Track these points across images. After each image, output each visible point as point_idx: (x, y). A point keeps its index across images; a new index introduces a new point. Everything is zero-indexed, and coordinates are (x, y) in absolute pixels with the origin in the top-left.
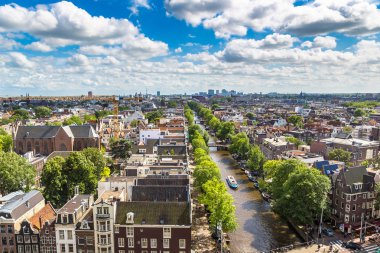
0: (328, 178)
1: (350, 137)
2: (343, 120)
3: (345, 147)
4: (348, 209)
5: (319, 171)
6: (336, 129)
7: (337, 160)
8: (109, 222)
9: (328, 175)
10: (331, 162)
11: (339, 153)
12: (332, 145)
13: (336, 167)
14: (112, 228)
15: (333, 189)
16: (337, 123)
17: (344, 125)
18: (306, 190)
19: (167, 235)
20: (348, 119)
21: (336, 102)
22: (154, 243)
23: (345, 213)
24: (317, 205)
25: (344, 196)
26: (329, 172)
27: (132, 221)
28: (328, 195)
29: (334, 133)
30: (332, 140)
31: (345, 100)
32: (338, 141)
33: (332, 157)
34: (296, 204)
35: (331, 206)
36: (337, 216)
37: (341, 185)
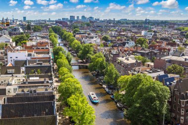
0: (168, 88)
1: (183, 55)
2: (177, 41)
3: (180, 63)
4: (183, 112)
5: (161, 84)
6: (172, 49)
7: (173, 73)
9: (168, 86)
10: (170, 76)
11: (175, 68)
12: (170, 61)
13: (173, 79)
15: (171, 97)
16: (174, 44)
17: (178, 45)
18: (152, 100)
20: (181, 40)
21: (173, 27)
23: (180, 115)
24: (160, 111)
25: (180, 102)
26: (168, 83)
28: (168, 102)
29: (171, 52)
30: (170, 57)
31: (179, 25)
32: (174, 58)
33: (170, 72)
34: (144, 111)
35: (170, 111)
36: (175, 118)
37: (177, 93)
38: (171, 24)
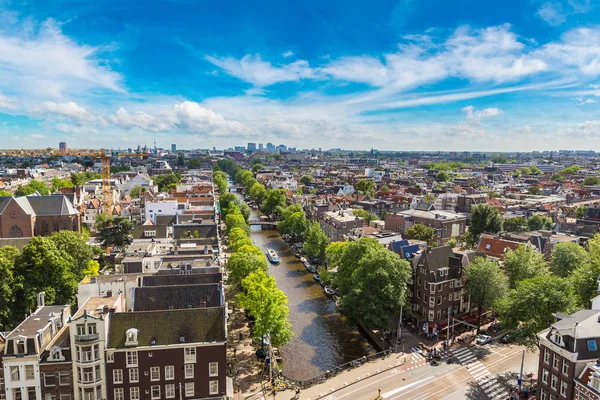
0: (408, 263)
1: (433, 209)
2: (423, 186)
3: (427, 222)
4: (432, 303)
5: (397, 255)
6: (415, 198)
7: (416, 238)
8: (96, 347)
9: (408, 260)
10: (411, 242)
11: (419, 230)
12: (412, 219)
13: (416, 248)
14: (102, 355)
15: (413, 277)
16: (417, 191)
17: (425, 193)
18: (381, 281)
19: (190, 359)
20: (429, 185)
21: (415, 163)
22: (170, 373)
23: (429, 309)
24: (395, 302)
25: (428, 286)
26: (409, 255)
27: (135, 342)
28: (408, 285)
29: (414, 203)
30: (411, 212)
31: (426, 159)
32: (418, 214)
33: (412, 236)
34: (368, 301)
35: (412, 300)
36: (419, 313)
37: (423, 272)
38: (413, 158)
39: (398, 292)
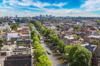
0: (91, 52)
1: (99, 35)
2: (96, 28)
3: (97, 39)
4: (99, 65)
5: (87, 50)
6: (93, 32)
7: (94, 44)
9: (91, 51)
10: (92, 46)
11: (94, 42)
12: (92, 38)
13: (94, 47)
15: (93, 57)
16: (94, 29)
17: (96, 30)
18: (82, 58)
20: (98, 27)
24: (87, 64)
25: (97, 59)
26: (91, 50)
28: (91, 59)
29: (93, 33)
31: (96, 19)
32: (94, 36)
33: (92, 44)
37: (96, 55)
38: (92, 19)
39: (88, 61)
